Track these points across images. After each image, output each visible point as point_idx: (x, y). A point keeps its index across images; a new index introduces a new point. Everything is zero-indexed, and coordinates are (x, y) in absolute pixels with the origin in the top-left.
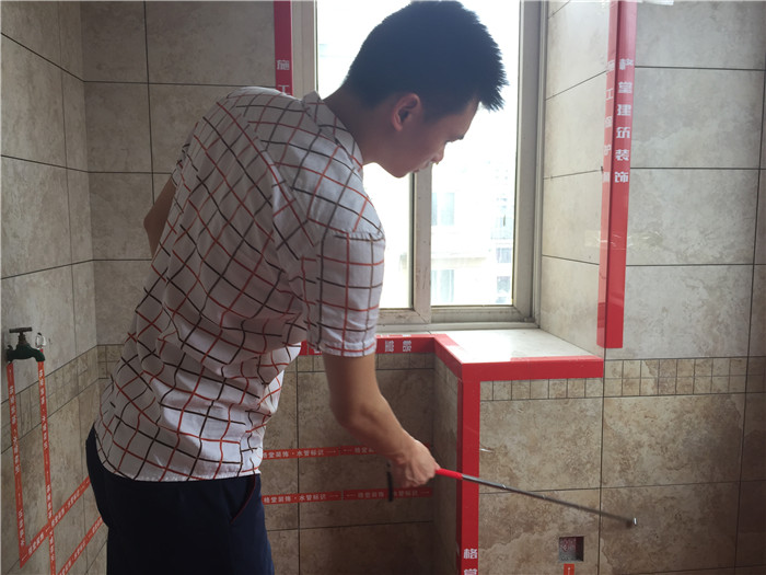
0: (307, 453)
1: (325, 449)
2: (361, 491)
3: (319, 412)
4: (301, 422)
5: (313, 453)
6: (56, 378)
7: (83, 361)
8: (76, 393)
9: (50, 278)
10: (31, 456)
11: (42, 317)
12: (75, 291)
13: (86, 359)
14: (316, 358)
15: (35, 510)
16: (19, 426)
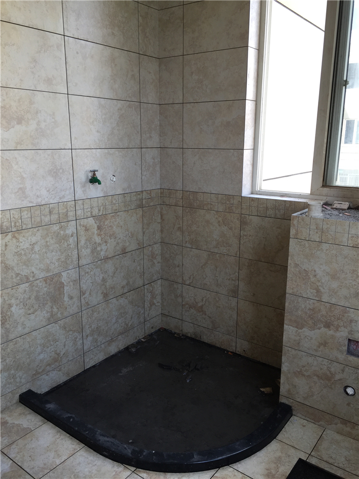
3: (250, 238)
4: (242, 242)
6: (124, 197)
7: (148, 193)
8: (141, 206)
9: (123, 152)
10: (104, 225)
11: (116, 169)
12: (143, 160)
13: (150, 193)
14: (251, 207)
15: (106, 247)
16: (97, 211)
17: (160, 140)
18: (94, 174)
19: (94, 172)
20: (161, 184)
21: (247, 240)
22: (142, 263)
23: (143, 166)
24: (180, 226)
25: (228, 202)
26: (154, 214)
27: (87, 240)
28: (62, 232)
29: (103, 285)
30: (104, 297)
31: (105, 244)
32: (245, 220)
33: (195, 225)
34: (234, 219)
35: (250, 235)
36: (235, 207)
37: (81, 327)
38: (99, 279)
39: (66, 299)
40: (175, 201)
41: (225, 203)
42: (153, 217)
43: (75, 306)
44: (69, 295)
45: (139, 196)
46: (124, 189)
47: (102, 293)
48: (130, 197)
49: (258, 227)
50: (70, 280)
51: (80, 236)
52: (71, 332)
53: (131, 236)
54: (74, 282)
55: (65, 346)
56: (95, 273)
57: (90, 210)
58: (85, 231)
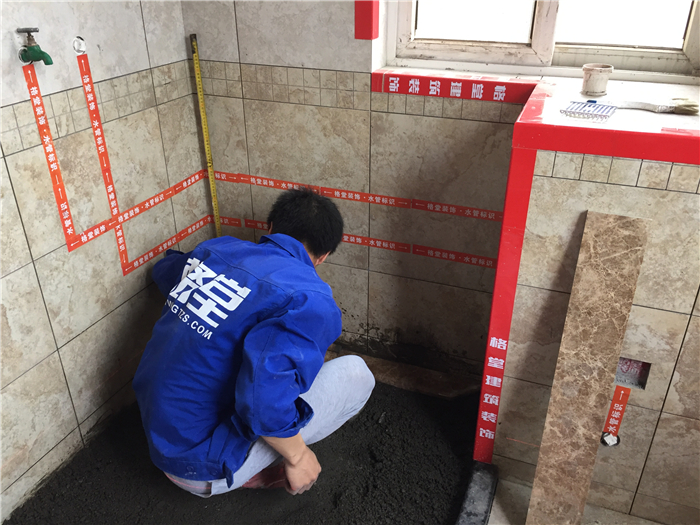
0: (378, 199)
1: (397, 200)
2: (431, 249)
3: (391, 158)
4: (374, 168)
5: (384, 201)
6: (114, 86)
7: (163, 72)
8: (153, 103)
10: (76, 157)
11: (83, 20)
13: (169, 71)
14: (391, 96)
15: (90, 205)
16: (52, 127)
18: (30, 38)
19: (29, 35)
21: (385, 162)
22: (172, 220)
23: (145, 11)
24: (240, 138)
25: (341, 87)
26: (182, 116)
27: (40, 199)
29: (97, 284)
30: (103, 306)
31: (85, 199)
32: (379, 123)
33: (273, 137)
34: (357, 121)
35: (391, 154)
36: (358, 96)
37: (63, 380)
38: (85, 276)
39: (16, 335)
40: (224, 87)
41: (337, 89)
42: (182, 123)
43: (40, 344)
45: (145, 82)
46: (109, 69)
48: (127, 85)
49: (408, 137)
50: (17, 295)
51: (22, 192)
52: (43, 397)
53: (141, 172)
54: (28, 296)
55: (33, 427)
56: (73, 266)
57: (35, 127)
58: (31, 180)
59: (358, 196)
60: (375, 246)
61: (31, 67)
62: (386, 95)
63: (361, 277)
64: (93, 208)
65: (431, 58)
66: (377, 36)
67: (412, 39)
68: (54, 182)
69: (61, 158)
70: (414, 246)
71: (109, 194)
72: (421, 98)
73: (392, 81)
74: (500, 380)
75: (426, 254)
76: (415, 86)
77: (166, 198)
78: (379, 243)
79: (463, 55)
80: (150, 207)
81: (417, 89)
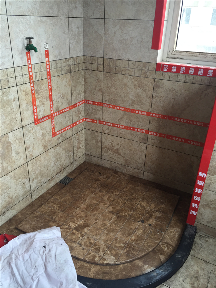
0: (154, 115)
1: (162, 115)
2: (174, 137)
3: (161, 98)
4: (154, 102)
5: (157, 116)
6: (56, 63)
7: (74, 60)
8: (69, 71)
9: (54, 21)
10: (41, 89)
11: (48, 37)
12: (70, 29)
13: (76, 60)
14: (164, 73)
15: (44, 108)
16: (34, 76)
17: (83, 10)
18: (30, 41)
19: (30, 40)
20: (84, 52)
21: (158, 100)
22: (71, 118)
23: (70, 35)
24: (101, 88)
25: (143, 69)
26: (79, 78)
27: (27, 103)
28: (5, 98)
29: (43, 139)
30: (44, 148)
31: (42, 106)
32: (158, 84)
33: (114, 88)
34: (148, 83)
35: (161, 96)
36: (150, 72)
37: (28, 174)
38: (39, 135)
39: (14, 154)
40: (96, 67)
42: (79, 80)
43: (21, 159)
44: (16, 151)
45: (67, 63)
46: (55, 56)
47: (43, 146)
48: (61, 63)
49: (169, 90)
50: (16, 139)
51: (21, 100)
52: (20, 179)
53: (62, 98)
54: (19, 140)
55: (16, 191)
56: (36, 131)
57: (28, 76)
58: (25, 96)
59: (146, 113)
60: (151, 134)
61: (29, 52)
62: (161, 72)
63: (143, 147)
64: (45, 109)
65: (181, 59)
66: (160, 49)
67: (174, 51)
68: (33, 98)
69: (36, 89)
70: (167, 135)
71: (51, 105)
72: (176, 74)
73: (165, 67)
74: (201, 190)
75: (172, 139)
76: (174, 69)
77: (70, 109)
78: (152, 133)
79: (195, 58)
80: (64, 112)
81: (175, 70)
